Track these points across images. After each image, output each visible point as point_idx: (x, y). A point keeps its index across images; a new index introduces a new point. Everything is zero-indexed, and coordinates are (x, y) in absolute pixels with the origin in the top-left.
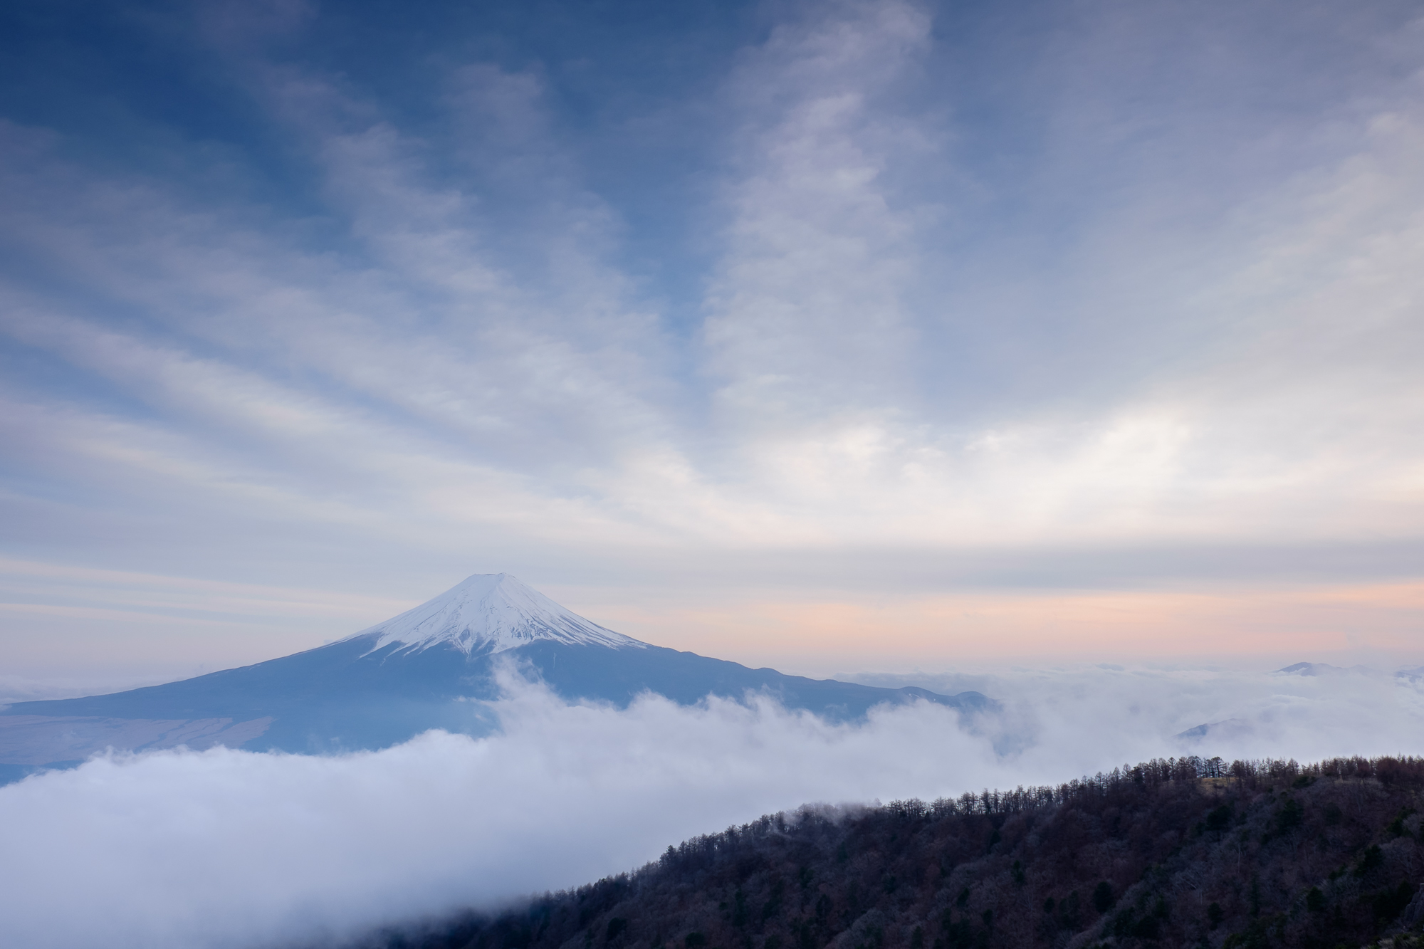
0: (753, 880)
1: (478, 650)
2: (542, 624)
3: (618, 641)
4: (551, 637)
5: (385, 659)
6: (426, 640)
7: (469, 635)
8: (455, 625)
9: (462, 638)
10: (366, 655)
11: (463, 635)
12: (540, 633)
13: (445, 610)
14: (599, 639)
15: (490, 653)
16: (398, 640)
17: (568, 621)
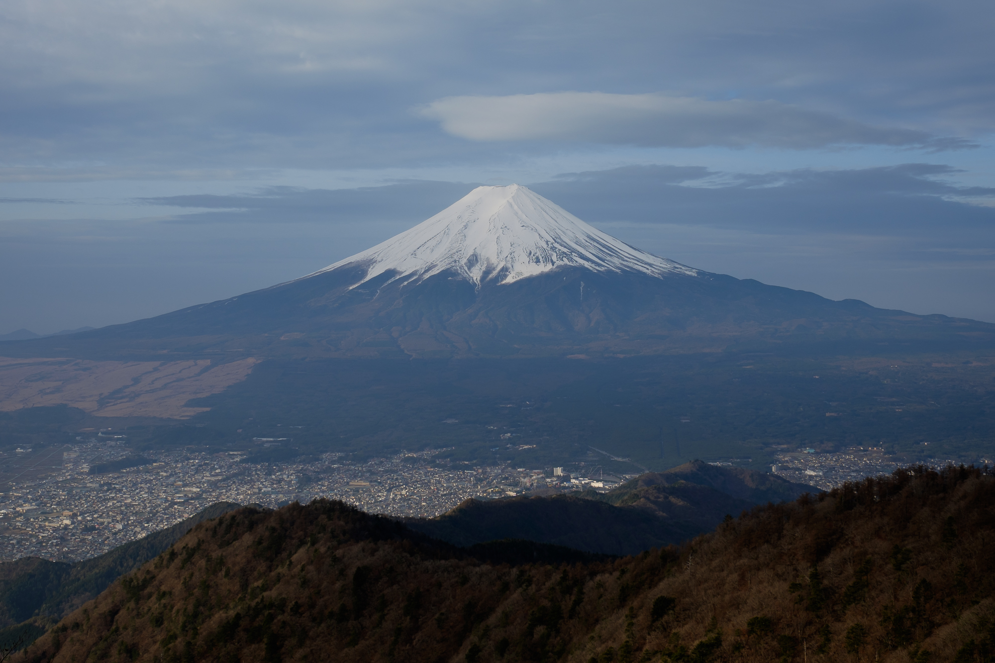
1: (488, 279)
2: (565, 247)
3: (660, 267)
4: (576, 262)
5: (378, 291)
6: (425, 268)
7: (477, 261)
8: (460, 249)
9: (468, 264)
10: (356, 286)
11: (469, 260)
12: (562, 257)
13: (447, 231)
14: (636, 264)
15: (504, 282)
16: (393, 268)
17: (598, 243)
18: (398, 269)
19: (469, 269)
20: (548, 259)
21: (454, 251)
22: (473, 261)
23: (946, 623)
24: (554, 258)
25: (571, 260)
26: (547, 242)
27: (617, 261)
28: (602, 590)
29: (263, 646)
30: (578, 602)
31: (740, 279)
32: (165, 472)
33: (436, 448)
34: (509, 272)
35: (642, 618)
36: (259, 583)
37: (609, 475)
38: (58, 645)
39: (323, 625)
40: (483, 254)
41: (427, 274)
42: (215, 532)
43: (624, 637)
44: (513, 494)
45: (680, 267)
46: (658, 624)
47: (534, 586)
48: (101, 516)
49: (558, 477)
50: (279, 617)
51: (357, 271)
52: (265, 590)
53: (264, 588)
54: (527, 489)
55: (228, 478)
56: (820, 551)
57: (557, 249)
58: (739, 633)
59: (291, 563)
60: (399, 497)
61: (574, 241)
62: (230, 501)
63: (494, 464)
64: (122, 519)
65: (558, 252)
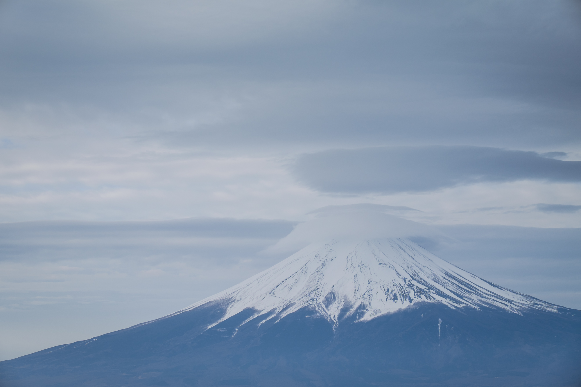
1: (346, 316)
2: (423, 284)
3: (520, 303)
4: (434, 298)
5: (237, 330)
6: (284, 306)
7: (334, 298)
8: (318, 287)
9: (326, 302)
10: (215, 325)
11: (327, 298)
12: (420, 294)
13: (305, 270)
14: (495, 300)
15: (361, 320)
16: (251, 307)
17: (456, 280)
18: (257, 308)
19: (327, 307)
20: (405, 296)
21: (312, 289)
22: (330, 299)
24: (412, 295)
25: (428, 297)
26: (405, 279)
34: (367, 309)
40: (340, 292)
41: (285, 312)
45: (542, 303)
57: (415, 286)
61: (432, 278)
65: (415, 289)
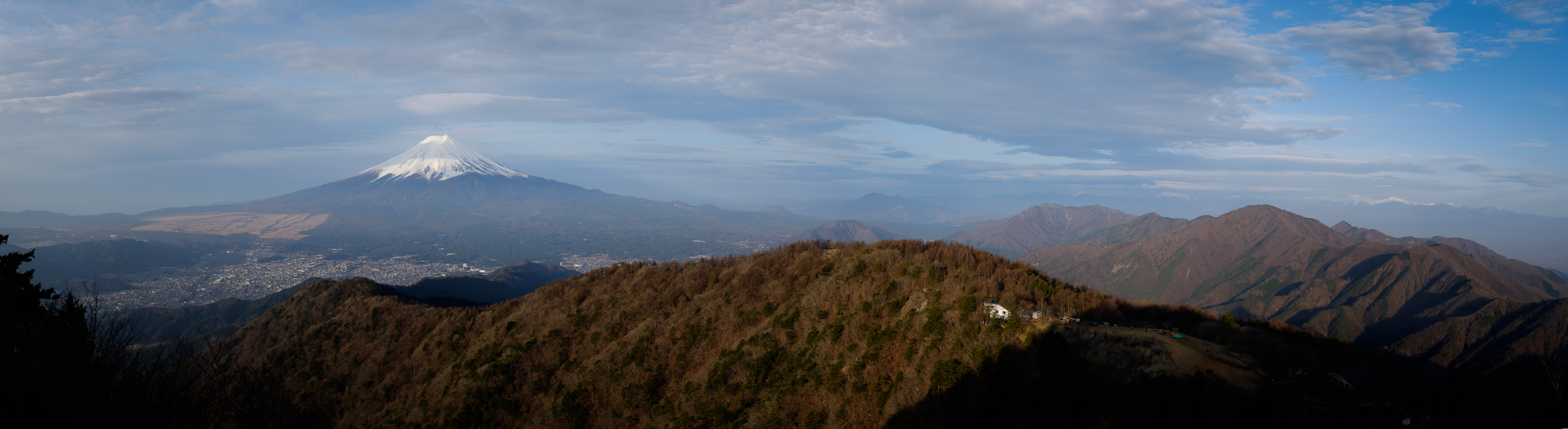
0: (585, 304)
1: (434, 178)
2: (469, 164)
3: (511, 173)
4: (474, 170)
5: (383, 183)
6: (405, 173)
7: (429, 170)
8: (421, 165)
10: (374, 181)
11: (425, 170)
12: (468, 169)
14: (501, 172)
15: (441, 180)
16: (390, 173)
17: (484, 162)
18: (393, 173)
19: (425, 173)
20: (461, 169)
21: (419, 165)
22: (428, 169)
23: (633, 329)
24: (464, 169)
26: (461, 162)
27: (492, 170)
28: (484, 319)
29: (332, 341)
30: (473, 324)
31: (547, 179)
32: (290, 263)
33: (410, 255)
34: (443, 175)
35: (502, 331)
36: (330, 313)
37: (488, 267)
38: (244, 336)
39: (358, 333)
40: (432, 167)
41: (406, 176)
42: (311, 290)
43: (494, 340)
44: (444, 275)
46: (509, 333)
47: (453, 317)
48: (262, 281)
49: (465, 268)
50: (339, 329)
51: (374, 175)
52: (333, 317)
53: (333, 316)
54: (451, 273)
55: (317, 266)
56: (581, 300)
57: (465, 165)
58: (544, 337)
59: (344, 305)
60: (393, 276)
61: (473, 161)
62: (318, 276)
63: (436, 262)
64: (271, 283)
